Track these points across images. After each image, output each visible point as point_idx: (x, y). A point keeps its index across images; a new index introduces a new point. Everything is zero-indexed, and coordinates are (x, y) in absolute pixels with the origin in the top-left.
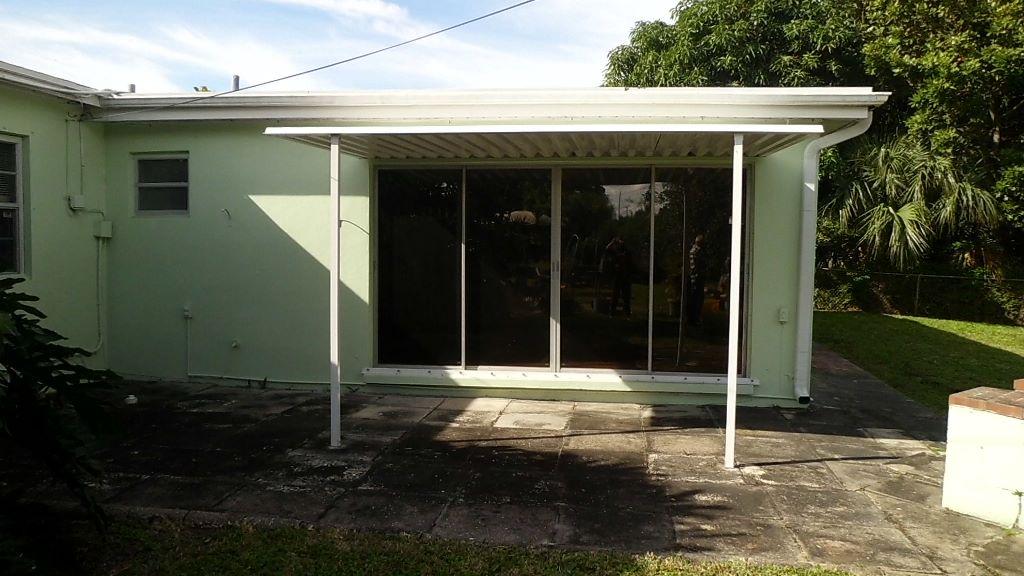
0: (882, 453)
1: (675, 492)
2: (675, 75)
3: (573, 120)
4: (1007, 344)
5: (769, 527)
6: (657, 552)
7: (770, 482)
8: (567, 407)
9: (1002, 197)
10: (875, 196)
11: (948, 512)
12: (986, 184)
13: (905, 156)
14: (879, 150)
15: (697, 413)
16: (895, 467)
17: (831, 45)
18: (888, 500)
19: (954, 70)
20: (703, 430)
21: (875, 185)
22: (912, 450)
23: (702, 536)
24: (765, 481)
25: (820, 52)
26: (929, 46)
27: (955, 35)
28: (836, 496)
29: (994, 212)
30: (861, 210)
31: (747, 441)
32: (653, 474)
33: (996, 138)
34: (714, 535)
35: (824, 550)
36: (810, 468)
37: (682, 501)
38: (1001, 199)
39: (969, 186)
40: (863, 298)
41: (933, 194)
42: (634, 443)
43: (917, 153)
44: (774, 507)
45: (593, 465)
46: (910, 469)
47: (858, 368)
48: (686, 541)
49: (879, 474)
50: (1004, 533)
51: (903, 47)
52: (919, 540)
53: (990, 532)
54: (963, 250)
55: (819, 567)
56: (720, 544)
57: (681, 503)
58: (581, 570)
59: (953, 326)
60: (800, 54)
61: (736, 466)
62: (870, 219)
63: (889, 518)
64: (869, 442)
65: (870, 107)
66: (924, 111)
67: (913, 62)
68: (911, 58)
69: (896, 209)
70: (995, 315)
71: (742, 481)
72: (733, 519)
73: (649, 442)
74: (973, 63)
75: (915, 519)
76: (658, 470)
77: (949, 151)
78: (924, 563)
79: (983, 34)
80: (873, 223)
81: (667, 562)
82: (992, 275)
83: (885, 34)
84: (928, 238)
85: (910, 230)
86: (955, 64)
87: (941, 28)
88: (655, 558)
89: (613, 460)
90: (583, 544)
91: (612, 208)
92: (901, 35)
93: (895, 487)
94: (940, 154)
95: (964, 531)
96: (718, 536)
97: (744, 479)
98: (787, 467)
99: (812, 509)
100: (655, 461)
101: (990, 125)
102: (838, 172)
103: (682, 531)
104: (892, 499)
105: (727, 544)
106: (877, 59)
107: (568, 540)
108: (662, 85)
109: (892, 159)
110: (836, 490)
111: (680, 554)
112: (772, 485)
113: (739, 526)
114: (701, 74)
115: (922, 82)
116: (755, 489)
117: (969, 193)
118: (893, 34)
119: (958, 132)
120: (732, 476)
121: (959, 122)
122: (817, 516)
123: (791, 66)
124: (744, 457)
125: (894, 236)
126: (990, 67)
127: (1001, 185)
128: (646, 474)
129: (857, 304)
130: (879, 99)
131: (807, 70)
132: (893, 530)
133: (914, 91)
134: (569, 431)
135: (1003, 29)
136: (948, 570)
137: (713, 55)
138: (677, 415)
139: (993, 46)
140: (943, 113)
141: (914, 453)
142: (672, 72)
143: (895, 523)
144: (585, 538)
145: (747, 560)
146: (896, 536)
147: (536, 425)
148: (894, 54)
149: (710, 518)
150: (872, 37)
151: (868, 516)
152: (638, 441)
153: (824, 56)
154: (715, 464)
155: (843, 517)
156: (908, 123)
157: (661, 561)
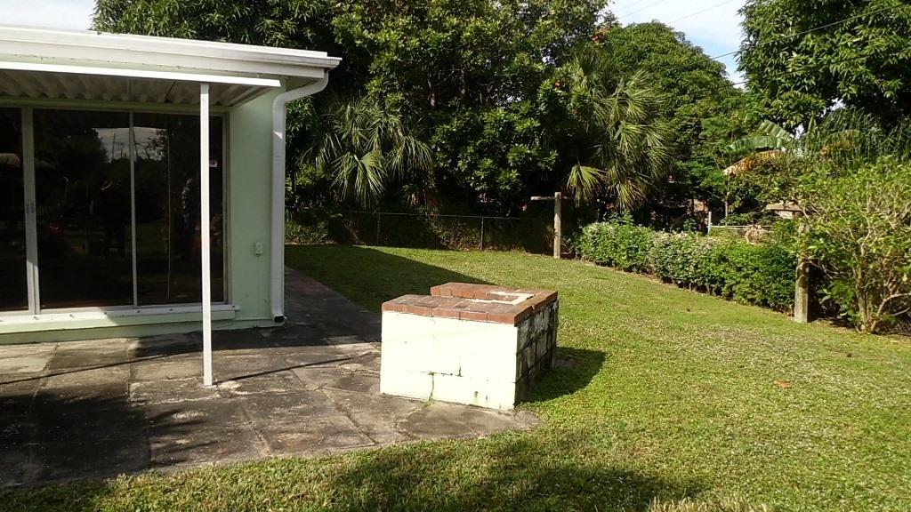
0: (340, 357)
1: (155, 414)
2: (165, 25)
3: (42, 60)
4: (441, 262)
5: (239, 431)
6: (129, 472)
7: (243, 393)
8: (50, 348)
9: (436, 148)
10: (343, 146)
11: (384, 396)
12: (425, 138)
13: (366, 113)
14: (346, 107)
15: (183, 340)
16: (347, 367)
17: (306, 16)
18: (340, 393)
19: (400, 46)
20: (187, 355)
21: (344, 136)
22: (363, 351)
23: (177, 450)
24: (239, 393)
25: (297, 20)
26: (383, 24)
27: (402, 18)
28: (298, 397)
29: (430, 160)
30: (333, 158)
31: (226, 360)
32: (133, 402)
33: (433, 102)
34: (187, 448)
35: (284, 442)
36: (279, 376)
37: (160, 422)
38: (435, 150)
39: (412, 140)
40: (337, 232)
41: (387, 145)
42: (117, 374)
43: (375, 111)
44: (245, 414)
45: (71, 401)
46: (359, 366)
47: (328, 289)
48: (160, 458)
49: (336, 373)
50: (423, 405)
51: (364, 23)
52: (361, 421)
53: (413, 406)
54: (411, 191)
55: (276, 458)
56: (192, 454)
57: (161, 423)
58: (49, 503)
59: (404, 252)
60: (281, 19)
61: (213, 384)
62: (340, 165)
63: (339, 408)
64: (331, 349)
65: (326, 70)
66: (379, 77)
67: (370, 36)
68: (369, 33)
69: (360, 158)
70: (433, 243)
71: (218, 396)
72: (208, 430)
73: (132, 372)
74: (415, 42)
75: (360, 405)
76: (140, 396)
77: (398, 110)
78: (362, 439)
79: (422, 19)
80: (343, 169)
81: (139, 479)
82: (431, 213)
83: (350, 11)
84: (384, 181)
85: (370, 175)
86: (402, 41)
87: (392, 10)
88: (127, 479)
89: (94, 393)
90: (53, 478)
91: (105, 151)
92: (362, 13)
93: (347, 383)
94: (392, 113)
95: (394, 409)
96: (190, 448)
97: (221, 394)
98: (260, 378)
99: (278, 410)
100: (137, 390)
101: (427, 92)
102: (313, 125)
103: (158, 449)
104: (344, 393)
105: (199, 452)
106: (344, 31)
107: (38, 476)
108: (152, 34)
109: (356, 115)
110: (299, 392)
111: (152, 470)
112: (245, 395)
113: (212, 435)
114: (191, 27)
115: (378, 53)
116: (230, 400)
117: (413, 144)
118: (356, 11)
119: (404, 96)
120: (211, 392)
121: (406, 87)
122: (281, 415)
123: (272, 29)
124: (220, 374)
125: (359, 180)
126: (426, 46)
127: (435, 138)
128: (126, 403)
129: (333, 238)
130: (332, 63)
131: (287, 34)
132: (342, 417)
133: (372, 60)
134: (48, 372)
135: (436, 17)
136: (380, 440)
137: (202, 11)
138: (162, 344)
139: (429, 30)
140: (393, 80)
141: (364, 353)
142: (162, 23)
143: (343, 411)
144: (55, 473)
145: (214, 464)
146: (343, 421)
147: (12, 369)
148: (357, 28)
149: (184, 433)
150: (339, 12)
151: (323, 409)
152: (122, 372)
153: (301, 24)
154: (195, 384)
155: (303, 413)
156: (367, 86)
157: (132, 480)
